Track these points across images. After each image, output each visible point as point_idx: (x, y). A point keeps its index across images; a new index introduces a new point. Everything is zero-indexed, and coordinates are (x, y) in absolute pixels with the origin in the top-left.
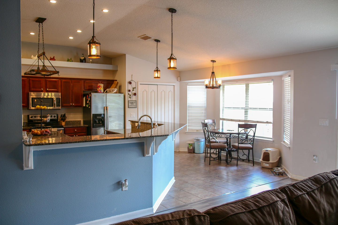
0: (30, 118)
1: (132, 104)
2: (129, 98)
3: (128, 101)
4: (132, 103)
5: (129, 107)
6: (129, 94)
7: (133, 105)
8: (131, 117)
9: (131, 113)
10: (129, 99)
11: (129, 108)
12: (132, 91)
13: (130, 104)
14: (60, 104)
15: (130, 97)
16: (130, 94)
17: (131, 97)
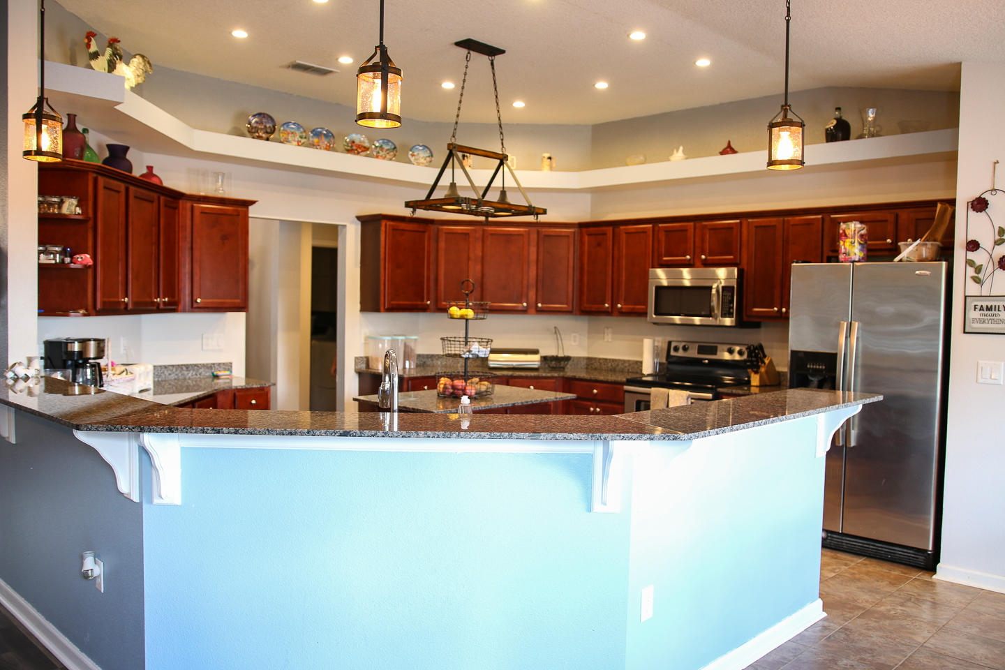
0: (673, 353)
1: (986, 312)
2: (970, 282)
3: (966, 297)
4: (989, 309)
5: (967, 331)
6: (970, 263)
7: (994, 321)
8: (980, 380)
9: (980, 362)
10: (973, 289)
11: (965, 332)
12: (989, 249)
13: (973, 314)
14: (733, 308)
15: (977, 280)
16: (978, 263)
17: (981, 276)
